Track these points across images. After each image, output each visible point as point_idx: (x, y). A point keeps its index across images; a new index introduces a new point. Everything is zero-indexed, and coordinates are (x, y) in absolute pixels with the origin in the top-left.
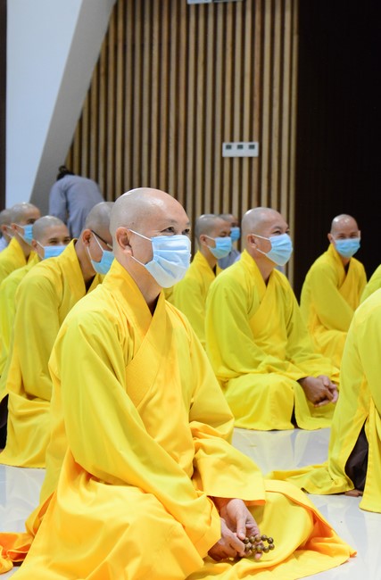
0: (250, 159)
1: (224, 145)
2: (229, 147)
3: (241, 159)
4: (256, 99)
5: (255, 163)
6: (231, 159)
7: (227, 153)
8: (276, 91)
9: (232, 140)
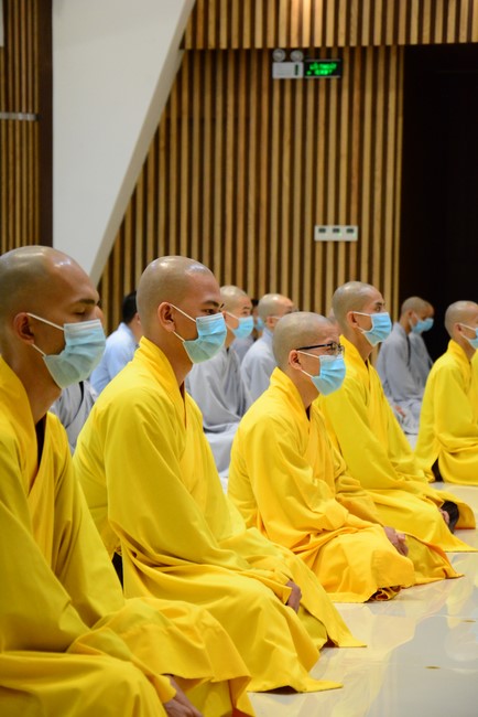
0: (348, 244)
1: (317, 228)
2: (322, 231)
3: (336, 244)
4: (355, 182)
5: (353, 248)
6: (325, 243)
7: (319, 237)
8: (378, 174)
9: (325, 222)
